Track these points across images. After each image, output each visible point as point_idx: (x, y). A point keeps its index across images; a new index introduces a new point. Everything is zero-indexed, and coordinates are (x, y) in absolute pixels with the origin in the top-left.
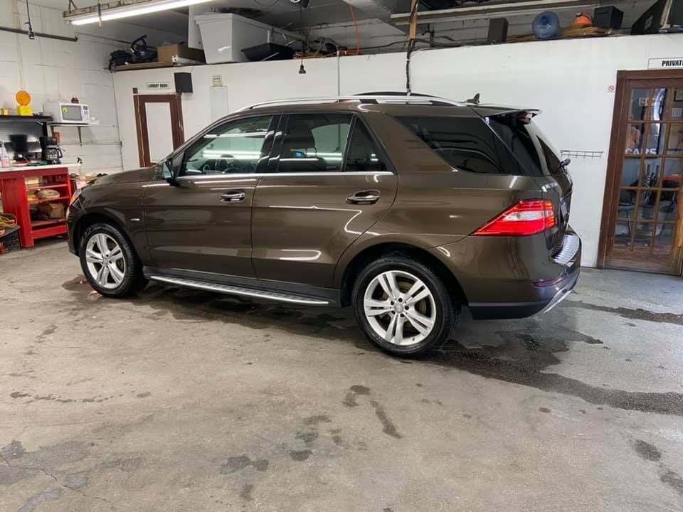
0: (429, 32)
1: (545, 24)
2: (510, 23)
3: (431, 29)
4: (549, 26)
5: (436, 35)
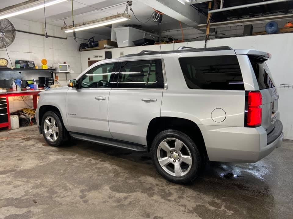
0: (215, 32)
2: (254, 27)
3: (216, 31)
4: (273, 28)
5: (218, 33)
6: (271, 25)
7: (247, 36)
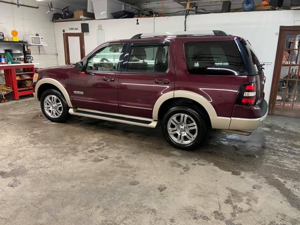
1: (248, 4)
2: (232, 3)
3: (196, 5)
4: (250, 5)
5: (198, 8)
6: (248, 2)
7: (225, 12)
